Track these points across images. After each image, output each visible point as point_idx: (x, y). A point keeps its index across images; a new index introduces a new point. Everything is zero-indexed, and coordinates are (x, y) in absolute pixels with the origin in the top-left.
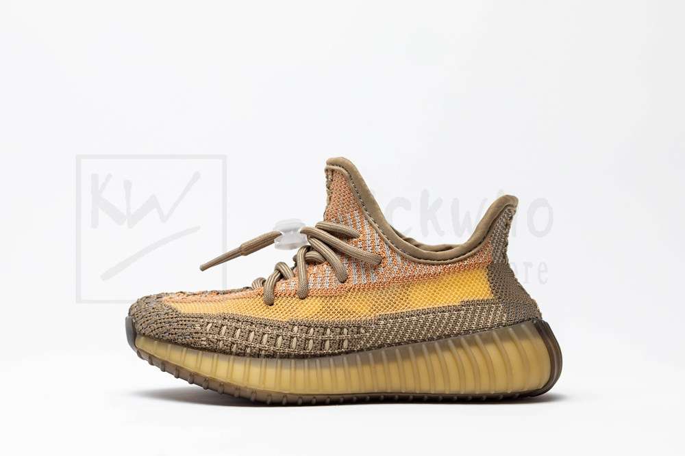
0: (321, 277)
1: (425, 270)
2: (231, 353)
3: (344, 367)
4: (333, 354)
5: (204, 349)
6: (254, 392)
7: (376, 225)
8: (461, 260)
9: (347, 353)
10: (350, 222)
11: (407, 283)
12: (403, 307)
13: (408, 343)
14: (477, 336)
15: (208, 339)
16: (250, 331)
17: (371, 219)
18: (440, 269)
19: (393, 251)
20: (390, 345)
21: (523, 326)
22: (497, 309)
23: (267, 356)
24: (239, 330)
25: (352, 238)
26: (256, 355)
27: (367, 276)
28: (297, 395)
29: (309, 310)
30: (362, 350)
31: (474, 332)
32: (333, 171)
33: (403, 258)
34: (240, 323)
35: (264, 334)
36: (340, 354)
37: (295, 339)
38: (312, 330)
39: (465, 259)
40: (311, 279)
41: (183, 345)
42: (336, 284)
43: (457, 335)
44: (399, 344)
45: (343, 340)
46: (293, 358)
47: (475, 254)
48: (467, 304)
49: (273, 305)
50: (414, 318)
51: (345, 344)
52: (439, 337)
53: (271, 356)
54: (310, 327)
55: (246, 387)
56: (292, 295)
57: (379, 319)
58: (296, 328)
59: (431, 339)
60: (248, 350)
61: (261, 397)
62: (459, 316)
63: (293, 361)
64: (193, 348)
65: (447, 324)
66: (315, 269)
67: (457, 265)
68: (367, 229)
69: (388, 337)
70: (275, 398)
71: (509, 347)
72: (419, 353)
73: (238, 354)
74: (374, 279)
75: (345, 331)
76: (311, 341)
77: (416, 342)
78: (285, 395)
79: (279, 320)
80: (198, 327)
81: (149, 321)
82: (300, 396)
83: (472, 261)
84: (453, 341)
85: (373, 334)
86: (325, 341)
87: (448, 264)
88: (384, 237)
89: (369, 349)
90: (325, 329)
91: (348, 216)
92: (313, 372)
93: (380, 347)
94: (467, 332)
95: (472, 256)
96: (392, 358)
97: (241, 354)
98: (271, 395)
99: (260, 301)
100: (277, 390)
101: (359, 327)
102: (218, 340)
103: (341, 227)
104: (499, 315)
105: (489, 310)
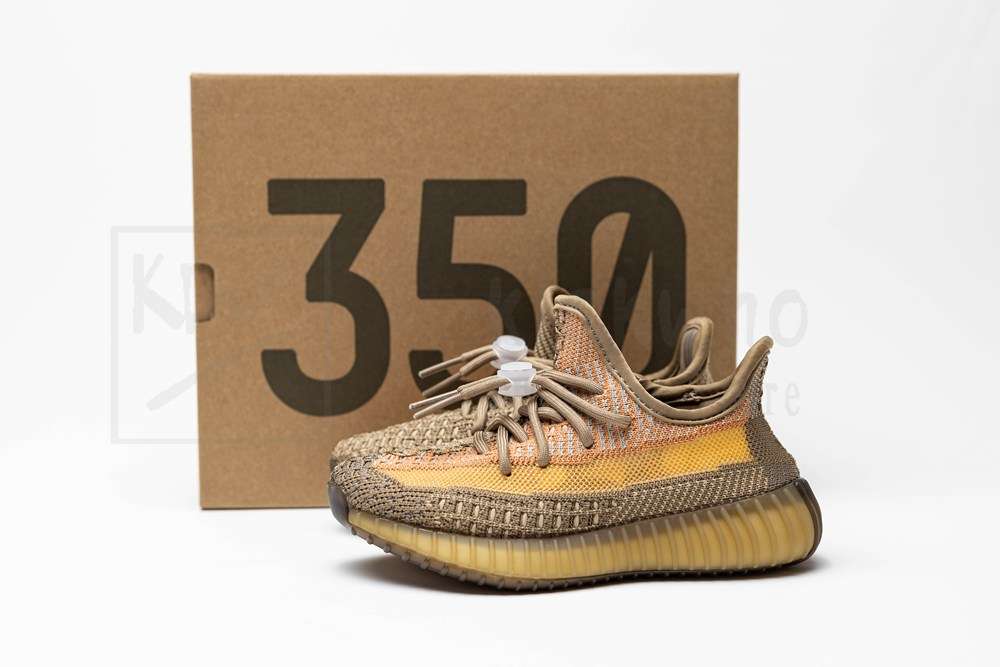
0: (561, 440)
1: (679, 432)
2: (470, 534)
3: (596, 545)
4: (583, 532)
5: (436, 529)
6: (503, 579)
7: (621, 379)
8: (719, 420)
9: (597, 529)
10: (589, 373)
11: (658, 446)
12: (657, 474)
13: (664, 515)
14: (738, 505)
15: (442, 519)
16: (490, 509)
17: (615, 372)
18: (696, 430)
19: (643, 410)
20: (644, 518)
21: (786, 490)
22: (757, 473)
23: (511, 537)
24: (478, 507)
25: (594, 394)
26: (499, 536)
27: (616, 441)
28: (548, 580)
29: (552, 482)
30: (613, 525)
31: (735, 500)
32: (565, 312)
33: (655, 419)
34: (494, 502)
35: (506, 511)
36: (589, 530)
37: (542, 516)
38: (559, 504)
39: (723, 418)
40: (551, 444)
41: (411, 524)
42: (581, 451)
43: (715, 505)
44: (654, 516)
45: (593, 516)
46: (541, 538)
47: (733, 412)
48: (726, 469)
49: (509, 475)
50: (670, 487)
51: (596, 520)
52: (698, 508)
53: (516, 536)
54: (556, 502)
55: (493, 574)
56: (531, 463)
57: (632, 490)
58: (541, 504)
59: (689, 510)
60: (490, 531)
61: (509, 584)
62: (717, 484)
63: (541, 542)
64: (424, 528)
65: (706, 493)
66: (553, 430)
67: (714, 425)
68: (611, 384)
69: (641, 510)
70: (525, 584)
71: (772, 516)
72: (676, 526)
73: (477, 535)
74: (624, 444)
75: (596, 504)
76: (559, 518)
77: (671, 513)
78: (536, 582)
79: (521, 493)
80: (429, 505)
81: (367, 495)
82: (552, 581)
83: (730, 420)
84: (714, 512)
85: (626, 507)
86: (574, 517)
87: (704, 424)
88: (632, 393)
89: (621, 524)
90: (574, 503)
91: (587, 366)
92: (564, 553)
93: (633, 521)
94: (727, 501)
95: (730, 414)
96: (647, 533)
97: (482, 535)
98: (520, 582)
99: (495, 470)
100: (528, 576)
101: (611, 500)
102: (455, 520)
103: (579, 380)
104: (760, 480)
105: (750, 474)
